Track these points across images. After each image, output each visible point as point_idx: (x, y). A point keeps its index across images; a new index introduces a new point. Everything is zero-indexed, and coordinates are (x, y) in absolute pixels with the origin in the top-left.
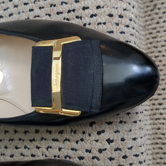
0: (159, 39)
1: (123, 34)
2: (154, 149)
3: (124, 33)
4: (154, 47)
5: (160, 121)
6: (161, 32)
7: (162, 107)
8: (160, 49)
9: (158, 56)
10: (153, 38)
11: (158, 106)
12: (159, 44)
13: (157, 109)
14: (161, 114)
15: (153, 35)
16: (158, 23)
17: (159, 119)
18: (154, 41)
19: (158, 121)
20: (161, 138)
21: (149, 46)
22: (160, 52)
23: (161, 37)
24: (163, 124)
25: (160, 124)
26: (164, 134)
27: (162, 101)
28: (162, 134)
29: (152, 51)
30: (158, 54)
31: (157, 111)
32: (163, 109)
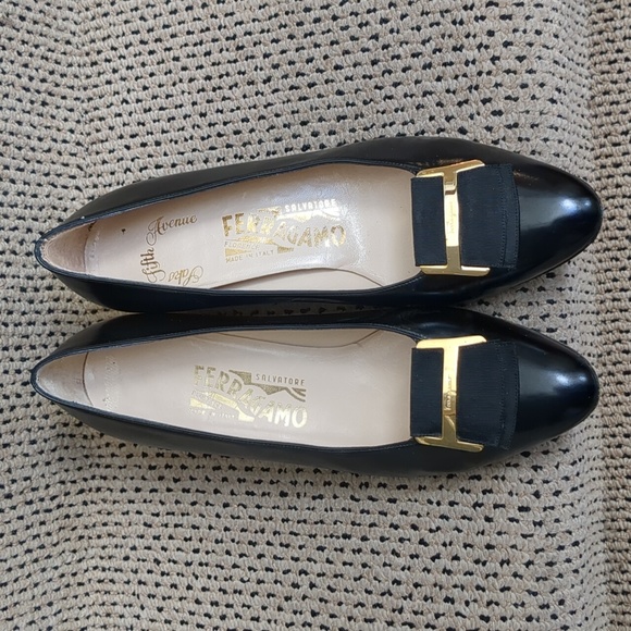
0: (618, 23)
1: (540, 9)
2: (600, 261)
3: (542, 6)
4: (608, 41)
5: (616, 202)
6: (623, 7)
7: (621, 170)
8: (620, 44)
9: (615, 61)
10: (606, 21)
11: (611, 170)
12: (617, 32)
13: (609, 177)
14: (618, 186)
15: (606, 15)
17: (613, 197)
18: (607, 27)
19: (611, 200)
20: (616, 238)
21: (596, 37)
22: (619, 51)
23: (623, 18)
24: (622, 207)
25: (616, 207)
26: (623, 229)
27: (622, 158)
28: (618, 229)
29: (604, 50)
30: (616, 55)
31: (611, 180)
32: (624, 175)
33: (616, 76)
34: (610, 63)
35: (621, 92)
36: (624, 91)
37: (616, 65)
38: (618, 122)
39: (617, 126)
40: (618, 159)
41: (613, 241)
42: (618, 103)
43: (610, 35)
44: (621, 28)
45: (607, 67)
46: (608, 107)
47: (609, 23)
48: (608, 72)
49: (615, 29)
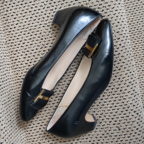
0: (9, 21)
2: (16, 86)
4: (7, 26)
6: (10, 16)
8: (11, 27)
9: (10, 31)
10: (6, 20)
11: (15, 61)
12: (10, 23)
13: (15, 63)
14: (17, 65)
15: (6, 19)
16: (7, 11)
17: (17, 68)
19: (16, 69)
20: (19, 79)
21: (4, 25)
22: (11, 29)
23: (10, 19)
24: (19, 71)
25: (18, 71)
26: (21, 77)
27: (17, 57)
28: (19, 77)
29: (7, 29)
30: (10, 30)
31: (15, 64)
32: (18, 62)
33: (11, 36)
34: (9, 32)
35: (13, 40)
36: (14, 40)
37: (11, 32)
38: (14, 48)
39: (14, 49)
40: (16, 58)
41: (19, 80)
42: (13, 43)
43: (8, 24)
44: (10, 22)
45: (8, 33)
46: (11, 44)
47: (7, 21)
48: (9, 35)
49: (9, 23)
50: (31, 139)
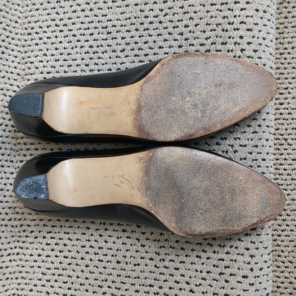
0: (286, 35)
4: (280, 43)
5: (280, 122)
6: (288, 28)
7: (283, 106)
8: (286, 46)
9: (283, 53)
11: (278, 106)
12: (285, 40)
14: (281, 114)
15: (280, 31)
16: (286, 18)
17: (279, 119)
18: (280, 37)
19: (277, 121)
20: (279, 139)
22: (285, 49)
23: (288, 33)
24: (283, 124)
25: (280, 124)
26: (282, 135)
27: (284, 101)
28: (280, 135)
29: (278, 48)
30: (284, 51)
31: (278, 111)
32: (284, 109)
33: (283, 61)
34: (281, 54)
35: (285, 68)
36: (287, 68)
37: (284, 55)
38: (283, 83)
39: (282, 85)
40: (282, 101)
41: (277, 141)
42: (283, 74)
43: (282, 41)
44: (287, 38)
45: (279, 56)
46: (278, 75)
47: (281, 35)
48: (279, 59)
49: (284, 38)
50: (276, 251)
